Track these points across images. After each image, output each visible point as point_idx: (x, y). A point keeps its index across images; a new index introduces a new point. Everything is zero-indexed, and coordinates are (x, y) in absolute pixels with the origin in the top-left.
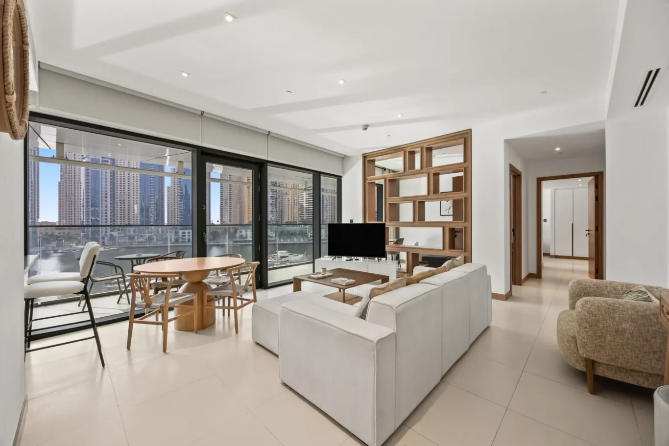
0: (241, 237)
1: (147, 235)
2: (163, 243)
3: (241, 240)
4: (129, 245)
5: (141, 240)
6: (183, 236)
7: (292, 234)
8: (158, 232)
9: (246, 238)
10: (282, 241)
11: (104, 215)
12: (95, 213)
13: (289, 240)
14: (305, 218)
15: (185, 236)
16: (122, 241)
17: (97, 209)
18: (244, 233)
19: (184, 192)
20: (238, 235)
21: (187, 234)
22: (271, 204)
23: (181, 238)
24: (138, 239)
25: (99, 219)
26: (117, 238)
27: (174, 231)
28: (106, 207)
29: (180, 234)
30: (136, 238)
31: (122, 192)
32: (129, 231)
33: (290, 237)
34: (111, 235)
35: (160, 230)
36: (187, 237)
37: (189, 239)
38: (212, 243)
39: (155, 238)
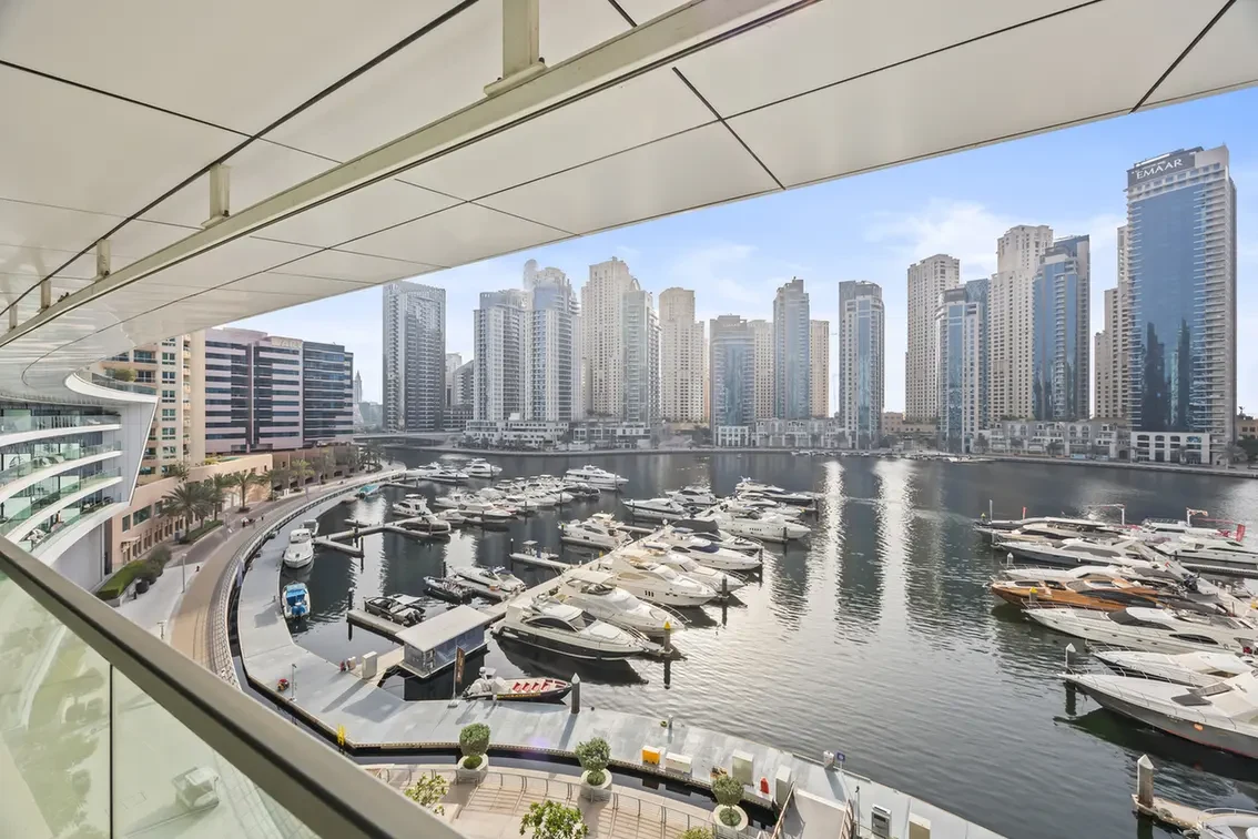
1: (1048, 440)
2: (1087, 459)
4: (1010, 456)
5: (1037, 448)
6: (1139, 444)
8: (1073, 433)
11: (969, 400)
12: (955, 398)
15: (1148, 445)
16: (1000, 447)
17: (958, 390)
19: (1144, 341)
21: (1152, 441)
23: (1136, 450)
24: (1029, 445)
25: (962, 407)
26: (990, 442)
27: (1115, 434)
28: (972, 386)
29: (1134, 441)
30: (1026, 442)
31: (999, 357)
32: (1013, 431)
34: (980, 434)
35: (1079, 428)
36: (1152, 450)
37: (1160, 457)
38: (1241, 470)
39: (1067, 445)
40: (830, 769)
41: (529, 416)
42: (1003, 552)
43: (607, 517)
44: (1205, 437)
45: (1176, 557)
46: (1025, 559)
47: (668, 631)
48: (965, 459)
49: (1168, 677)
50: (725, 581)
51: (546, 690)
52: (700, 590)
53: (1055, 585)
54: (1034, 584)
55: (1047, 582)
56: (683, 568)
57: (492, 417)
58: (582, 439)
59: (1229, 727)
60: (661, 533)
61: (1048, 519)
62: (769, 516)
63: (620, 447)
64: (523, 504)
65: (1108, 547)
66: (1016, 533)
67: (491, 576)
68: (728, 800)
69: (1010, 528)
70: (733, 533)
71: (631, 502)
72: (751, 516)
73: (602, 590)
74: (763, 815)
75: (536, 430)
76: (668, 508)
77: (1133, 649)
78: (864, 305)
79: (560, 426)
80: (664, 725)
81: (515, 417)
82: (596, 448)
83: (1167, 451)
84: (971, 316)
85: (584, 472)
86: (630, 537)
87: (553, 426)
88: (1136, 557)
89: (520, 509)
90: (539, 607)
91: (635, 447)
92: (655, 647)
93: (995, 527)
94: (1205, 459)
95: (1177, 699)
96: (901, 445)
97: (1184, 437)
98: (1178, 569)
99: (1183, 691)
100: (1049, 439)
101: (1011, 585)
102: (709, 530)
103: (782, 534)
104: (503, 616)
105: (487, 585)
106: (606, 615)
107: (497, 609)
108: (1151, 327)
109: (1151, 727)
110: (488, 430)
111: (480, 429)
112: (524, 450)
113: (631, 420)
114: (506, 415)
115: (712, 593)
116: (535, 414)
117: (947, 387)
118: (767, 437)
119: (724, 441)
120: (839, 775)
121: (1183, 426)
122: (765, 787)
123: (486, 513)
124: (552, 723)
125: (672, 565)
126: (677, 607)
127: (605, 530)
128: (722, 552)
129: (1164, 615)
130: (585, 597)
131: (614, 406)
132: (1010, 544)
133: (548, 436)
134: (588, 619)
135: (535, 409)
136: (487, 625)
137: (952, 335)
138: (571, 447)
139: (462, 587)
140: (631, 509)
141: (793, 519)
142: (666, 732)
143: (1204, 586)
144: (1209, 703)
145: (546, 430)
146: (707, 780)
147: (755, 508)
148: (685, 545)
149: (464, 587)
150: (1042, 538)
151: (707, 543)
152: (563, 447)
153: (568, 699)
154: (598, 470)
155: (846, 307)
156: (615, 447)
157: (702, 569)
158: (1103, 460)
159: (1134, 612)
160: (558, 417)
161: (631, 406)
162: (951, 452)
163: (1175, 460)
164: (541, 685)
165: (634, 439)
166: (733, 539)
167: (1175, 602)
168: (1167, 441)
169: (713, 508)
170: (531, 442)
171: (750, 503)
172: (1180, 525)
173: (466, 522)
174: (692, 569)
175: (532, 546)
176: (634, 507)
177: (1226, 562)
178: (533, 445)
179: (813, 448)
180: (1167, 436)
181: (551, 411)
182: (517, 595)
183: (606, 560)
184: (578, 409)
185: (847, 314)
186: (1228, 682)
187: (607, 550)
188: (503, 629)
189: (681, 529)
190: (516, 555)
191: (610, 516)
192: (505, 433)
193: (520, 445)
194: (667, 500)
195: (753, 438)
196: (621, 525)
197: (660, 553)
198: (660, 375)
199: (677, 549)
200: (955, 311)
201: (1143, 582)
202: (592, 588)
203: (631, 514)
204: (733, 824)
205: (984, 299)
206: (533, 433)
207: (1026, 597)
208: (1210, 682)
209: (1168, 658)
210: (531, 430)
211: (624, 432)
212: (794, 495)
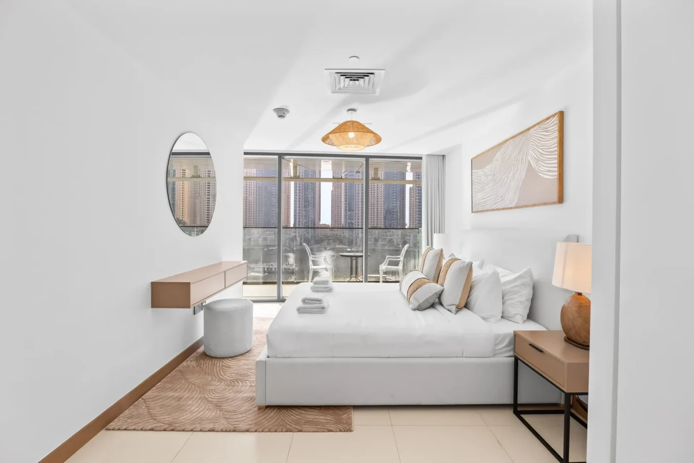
96: (325, 242)
117: (347, 211)
162: (349, 245)
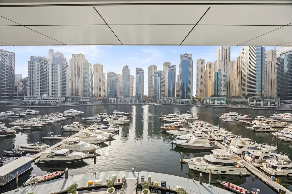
0: (207, 103)
2: (175, 104)
3: (206, 104)
4: (164, 104)
5: (168, 102)
7: (237, 103)
9: (209, 103)
10: (230, 106)
11: (158, 93)
12: (156, 93)
13: (235, 106)
14: (246, 94)
16: (163, 102)
17: (157, 91)
18: (208, 101)
19: (182, 84)
20: (205, 102)
21: (183, 101)
22: (223, 87)
23: (181, 102)
25: (157, 94)
27: (178, 99)
28: (159, 90)
29: (181, 100)
31: (163, 85)
32: (165, 99)
33: (235, 104)
34: (160, 100)
35: (174, 98)
36: (183, 102)
37: (184, 103)
38: (193, 105)
39: (172, 101)
40: (133, 172)
41: (50, 95)
42: (163, 121)
43: (77, 123)
44: (189, 100)
45: (186, 119)
46: (167, 122)
47: (95, 150)
48: (158, 104)
49: (184, 139)
50: (110, 135)
51: (56, 175)
52: (104, 138)
53: (170, 126)
54: (168, 126)
55: (169, 126)
56: (100, 133)
57: (35, 96)
58: (69, 102)
59: (191, 145)
60: (93, 125)
61: (170, 115)
62: (120, 119)
63: (82, 104)
64: (48, 122)
65: (178, 119)
66: (165, 117)
67: (35, 145)
68: (110, 187)
69: (164, 117)
70: (112, 123)
71: (85, 118)
72: (117, 119)
73: (76, 143)
74: (118, 187)
75: (53, 100)
76: (96, 119)
77: (181, 135)
78: (141, 73)
79: (62, 98)
80: (94, 174)
81: (45, 96)
82: (74, 104)
83: (185, 102)
84: (159, 77)
85: (70, 111)
86: (84, 127)
87: (59, 98)
88: (181, 120)
89: (47, 123)
90: (54, 152)
91: (86, 104)
92: (91, 155)
93: (162, 117)
94: (189, 103)
95: (186, 142)
96: (147, 102)
97: (187, 100)
98: (186, 121)
99: (186, 141)
100: (170, 100)
101: (164, 127)
102: (106, 123)
103: (123, 122)
104: (40, 157)
105: (33, 149)
106: (77, 149)
107: (37, 155)
108: (183, 81)
109: (182, 148)
110: (34, 100)
111: (30, 99)
112: (49, 105)
113: (85, 97)
114: (41, 95)
115: (107, 138)
116: (53, 95)
117: (155, 91)
118: (120, 101)
119: (110, 102)
120: (135, 172)
121: (187, 98)
122: (119, 181)
123: (32, 126)
124: (58, 184)
125: (97, 133)
126: (98, 143)
127: (77, 127)
128: (109, 128)
129: (184, 129)
130: (70, 146)
131: (80, 93)
132: (164, 120)
133: (57, 101)
134: (71, 151)
135: (53, 93)
136: (33, 161)
137: (156, 81)
138: (66, 104)
139: (21, 151)
140: (85, 120)
141: (126, 119)
142: (95, 175)
143: (189, 123)
144: (189, 142)
145: (57, 100)
146: (105, 184)
147: (118, 117)
148: (100, 128)
149: (23, 151)
150: (169, 118)
151: (106, 126)
152: (63, 104)
153: (64, 176)
154: (75, 110)
155: (137, 73)
156: (80, 104)
157: (104, 133)
158: (177, 104)
159: (181, 129)
160: (61, 96)
161: (85, 93)
162: (155, 103)
163: (186, 104)
164: (54, 174)
165: (86, 102)
166: (112, 125)
167: (185, 127)
168: (185, 101)
169: (107, 118)
170: (51, 103)
171: (116, 116)
172: (186, 114)
173: (23, 130)
174: (102, 133)
175: (51, 134)
176: (86, 119)
177: (191, 119)
178: (52, 104)
179: (130, 103)
180: (185, 99)
181: (59, 94)
182: (45, 149)
183: (77, 134)
184: (68, 93)
185: (137, 74)
186: (191, 138)
187: (77, 132)
188: (40, 161)
189: (99, 124)
190: (45, 137)
191: (78, 122)
192: (41, 100)
193: (47, 104)
194: (95, 117)
195: (117, 101)
196: (82, 124)
197: (93, 130)
198: (93, 85)
199: (98, 129)
200: (156, 76)
201: (182, 124)
202: (73, 143)
203: (85, 121)
204: (112, 192)
205: (161, 74)
206: (52, 100)
207: (166, 129)
208: (189, 138)
209: (185, 136)
210: (51, 100)
211: (83, 100)
212: (126, 114)
